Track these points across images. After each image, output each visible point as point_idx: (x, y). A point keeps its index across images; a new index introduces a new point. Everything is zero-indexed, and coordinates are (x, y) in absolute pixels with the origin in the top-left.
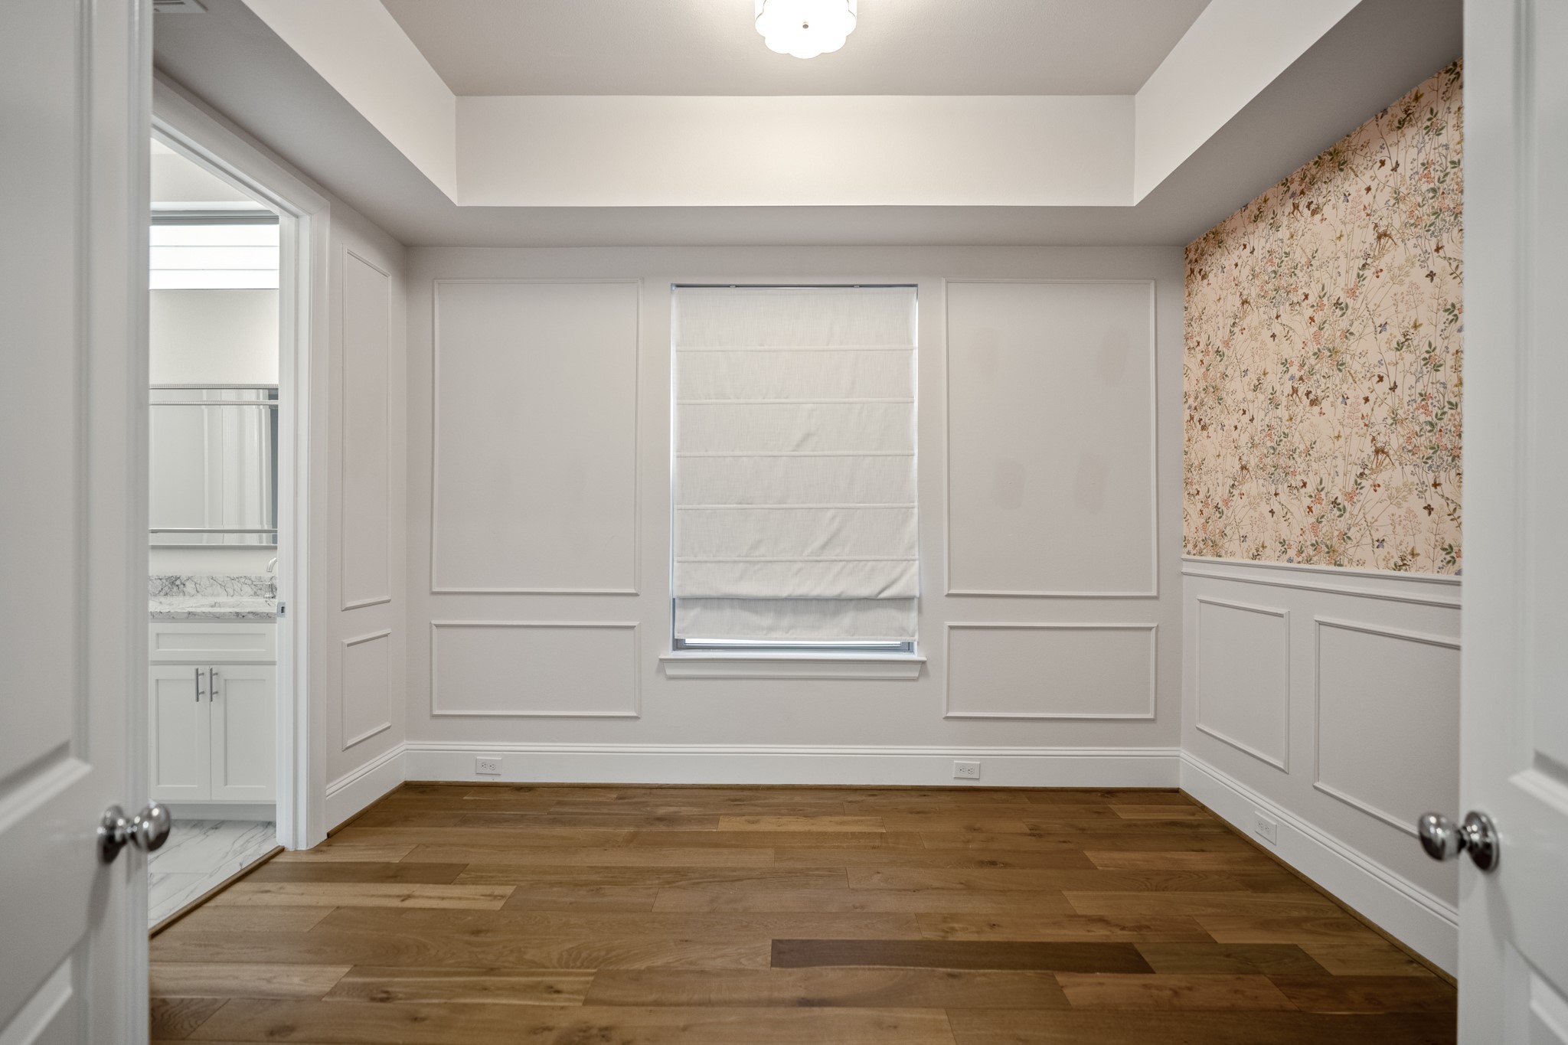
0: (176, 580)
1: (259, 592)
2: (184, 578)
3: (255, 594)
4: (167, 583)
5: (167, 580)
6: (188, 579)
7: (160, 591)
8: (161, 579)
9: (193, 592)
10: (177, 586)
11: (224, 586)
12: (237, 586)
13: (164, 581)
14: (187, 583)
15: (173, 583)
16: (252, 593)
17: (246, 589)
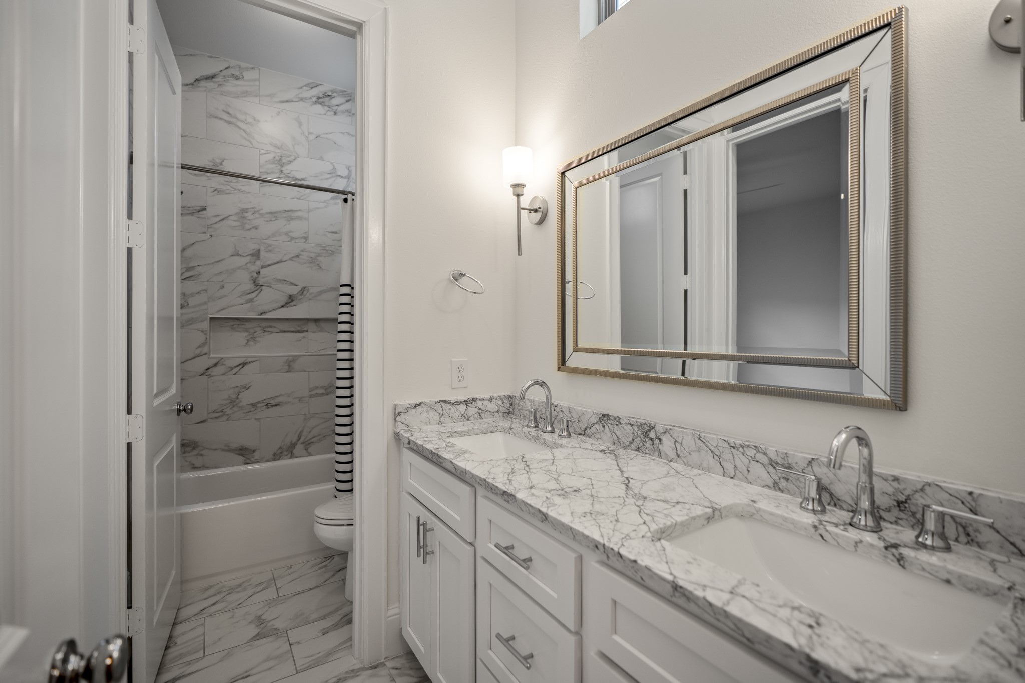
0: (649, 431)
1: (783, 484)
2: (660, 429)
3: (776, 486)
4: (639, 433)
5: (639, 427)
6: (665, 433)
7: (631, 443)
8: (632, 425)
9: (672, 454)
10: (651, 439)
11: (719, 457)
12: (741, 462)
13: (636, 428)
14: (664, 438)
15: (646, 434)
16: (770, 482)
17: (758, 470)
